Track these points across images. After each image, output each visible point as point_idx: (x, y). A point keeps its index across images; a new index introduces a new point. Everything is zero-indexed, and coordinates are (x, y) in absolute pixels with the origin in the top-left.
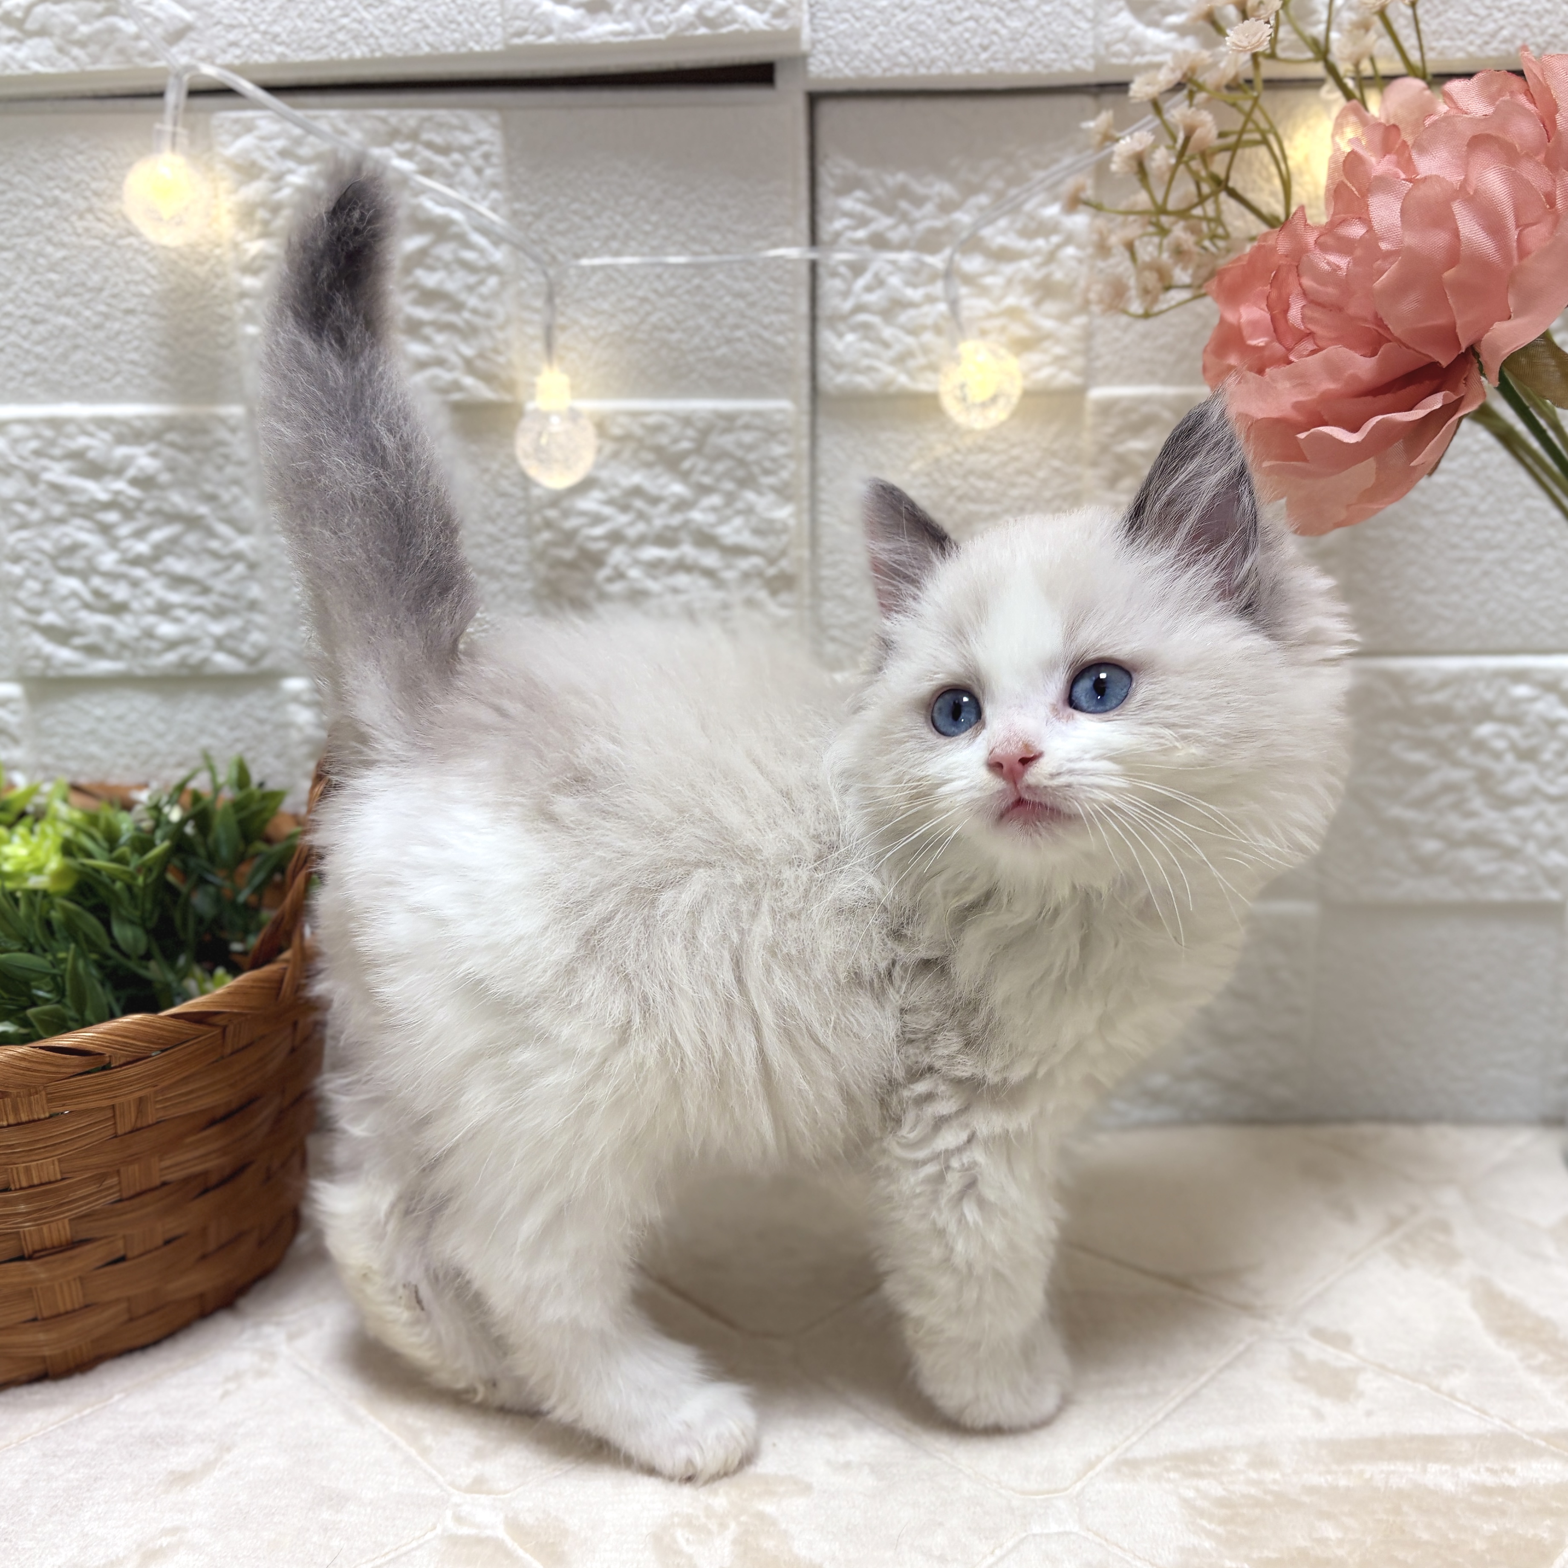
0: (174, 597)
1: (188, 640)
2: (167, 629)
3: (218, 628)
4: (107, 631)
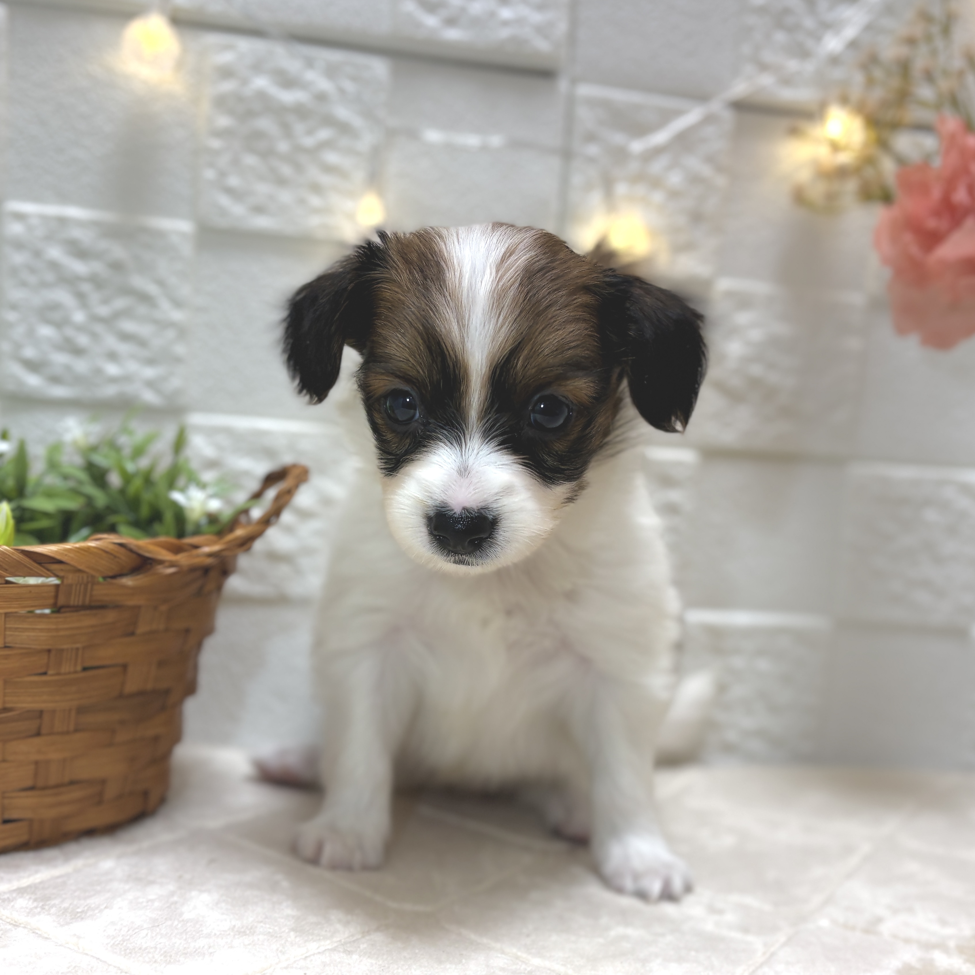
0: (123, 348)
1: (126, 379)
2: (112, 369)
3: (149, 372)
4: (68, 368)
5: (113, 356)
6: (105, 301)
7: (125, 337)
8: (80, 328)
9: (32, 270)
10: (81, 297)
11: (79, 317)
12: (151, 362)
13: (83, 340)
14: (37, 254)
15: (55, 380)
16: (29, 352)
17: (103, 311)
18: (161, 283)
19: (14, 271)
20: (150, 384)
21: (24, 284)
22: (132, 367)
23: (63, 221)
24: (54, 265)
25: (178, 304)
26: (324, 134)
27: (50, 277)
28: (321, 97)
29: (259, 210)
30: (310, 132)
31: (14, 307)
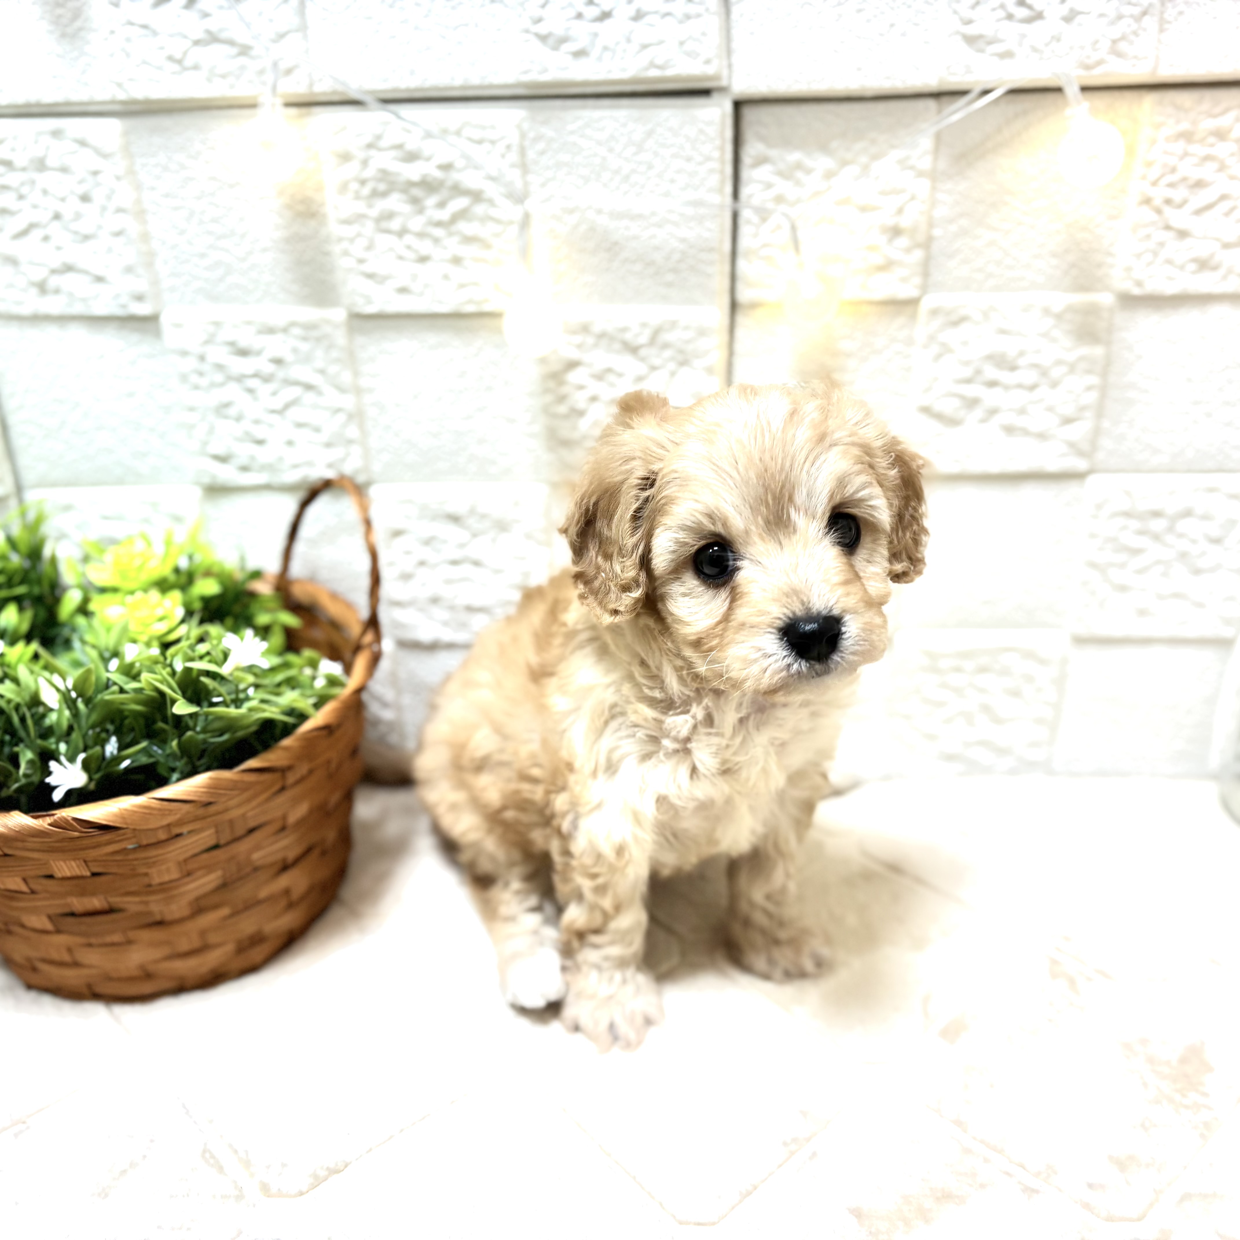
0: (299, 435)
1: (309, 463)
4: (253, 457)
6: (274, 394)
8: (257, 422)
9: (201, 374)
10: (251, 391)
13: (260, 431)
14: (202, 358)
15: (245, 469)
16: (216, 448)
17: (274, 403)
18: (322, 372)
19: (184, 378)
21: (196, 387)
23: (217, 324)
24: (220, 367)
27: (219, 377)
28: (447, 167)
29: (403, 290)
30: (442, 205)
31: (192, 409)
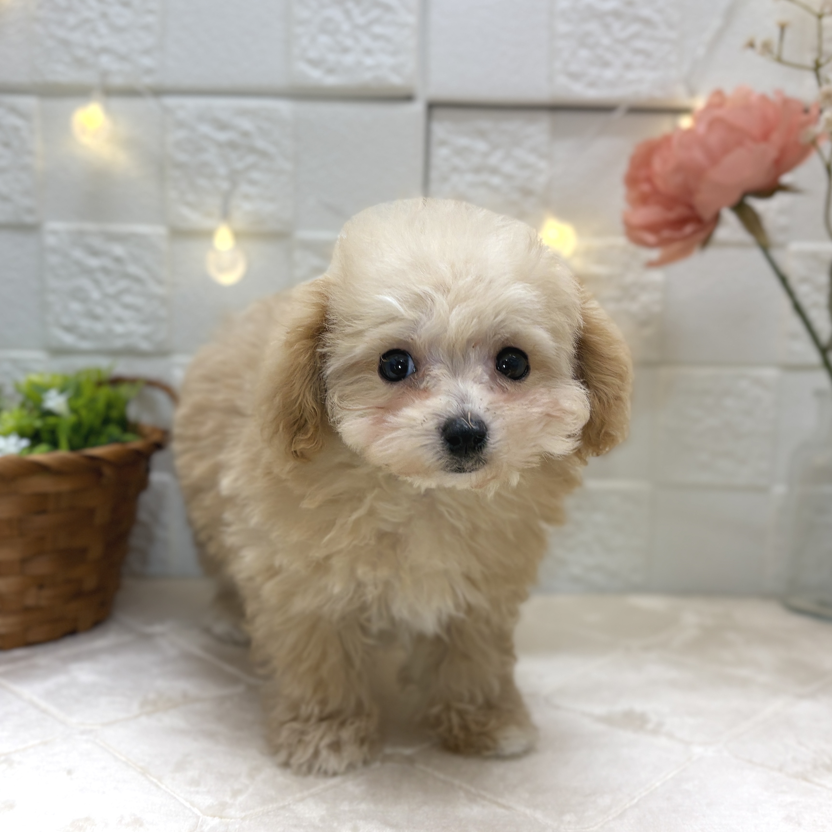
0: (126, 314)
1: (129, 334)
3: (144, 329)
4: (91, 329)
5: (119, 320)
6: (112, 283)
7: (127, 306)
8: (98, 303)
9: (64, 267)
10: (96, 282)
11: (95, 295)
12: (144, 322)
13: (99, 310)
14: (66, 256)
15: (83, 337)
16: (66, 320)
17: (111, 290)
18: (147, 269)
19: (53, 269)
20: (146, 337)
21: (59, 276)
22: (133, 327)
23: (82, 233)
24: (77, 262)
25: (160, 282)
26: (251, 159)
27: (75, 270)
28: (246, 134)
30: (240, 159)
31: (54, 292)
